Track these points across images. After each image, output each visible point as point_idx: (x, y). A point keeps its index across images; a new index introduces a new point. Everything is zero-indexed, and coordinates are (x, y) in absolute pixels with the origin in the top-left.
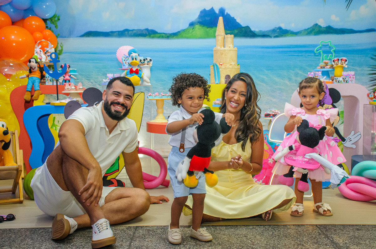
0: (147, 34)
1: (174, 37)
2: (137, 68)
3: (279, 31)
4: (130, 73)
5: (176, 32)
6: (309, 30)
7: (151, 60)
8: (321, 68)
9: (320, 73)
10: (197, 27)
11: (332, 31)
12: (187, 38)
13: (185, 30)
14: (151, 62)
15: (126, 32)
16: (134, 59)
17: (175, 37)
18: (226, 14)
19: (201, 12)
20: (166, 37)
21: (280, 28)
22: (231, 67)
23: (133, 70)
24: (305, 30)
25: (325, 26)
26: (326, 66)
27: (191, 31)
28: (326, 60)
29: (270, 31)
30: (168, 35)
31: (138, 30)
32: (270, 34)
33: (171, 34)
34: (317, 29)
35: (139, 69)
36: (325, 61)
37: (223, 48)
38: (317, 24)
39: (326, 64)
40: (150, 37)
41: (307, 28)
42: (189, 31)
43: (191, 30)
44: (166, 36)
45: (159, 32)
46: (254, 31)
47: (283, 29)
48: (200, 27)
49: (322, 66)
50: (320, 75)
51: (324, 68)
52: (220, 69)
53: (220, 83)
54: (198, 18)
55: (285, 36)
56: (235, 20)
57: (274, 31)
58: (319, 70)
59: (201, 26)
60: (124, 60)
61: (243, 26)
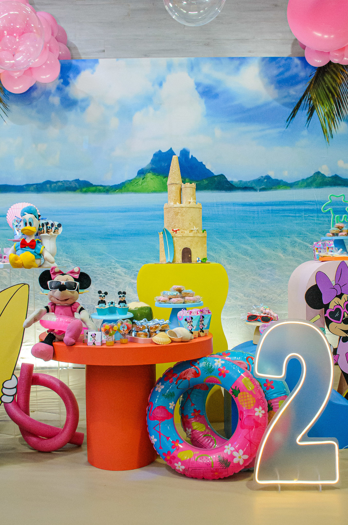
0: (78, 186)
1: (115, 191)
2: (33, 238)
3: (266, 182)
4: (21, 247)
5: (119, 183)
6: (309, 181)
7: (59, 225)
8: (333, 234)
9: (332, 242)
10: (149, 176)
11: (340, 182)
12: (135, 192)
13: (132, 180)
14: (61, 229)
15: (48, 185)
16: (28, 224)
17: (117, 191)
18: (190, 157)
19: (155, 155)
20: (104, 192)
21: (268, 177)
22: (191, 234)
23: (26, 242)
24: (303, 180)
25: (330, 176)
26: (340, 232)
27: (140, 183)
28: (338, 222)
29: (254, 181)
30: (107, 188)
31: (64, 181)
32: (254, 185)
33: (112, 186)
34: (319, 180)
35: (36, 240)
36: (337, 224)
37: (178, 204)
38: (318, 173)
39: (340, 229)
40: (81, 191)
41: (305, 177)
42: (137, 182)
43: (141, 181)
44: (104, 190)
45: (94, 184)
46: (232, 181)
47: (272, 179)
48: (154, 177)
49: (334, 232)
50: (332, 246)
51: (337, 235)
52: (175, 239)
53: (174, 262)
54: (150, 163)
55: (276, 189)
56: (205, 166)
57: (259, 181)
58: (330, 238)
59: (155, 174)
60: (17, 226)
61: (216, 174)
